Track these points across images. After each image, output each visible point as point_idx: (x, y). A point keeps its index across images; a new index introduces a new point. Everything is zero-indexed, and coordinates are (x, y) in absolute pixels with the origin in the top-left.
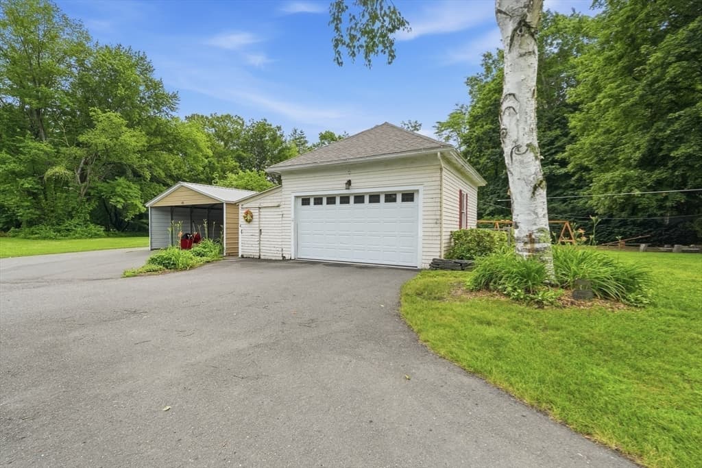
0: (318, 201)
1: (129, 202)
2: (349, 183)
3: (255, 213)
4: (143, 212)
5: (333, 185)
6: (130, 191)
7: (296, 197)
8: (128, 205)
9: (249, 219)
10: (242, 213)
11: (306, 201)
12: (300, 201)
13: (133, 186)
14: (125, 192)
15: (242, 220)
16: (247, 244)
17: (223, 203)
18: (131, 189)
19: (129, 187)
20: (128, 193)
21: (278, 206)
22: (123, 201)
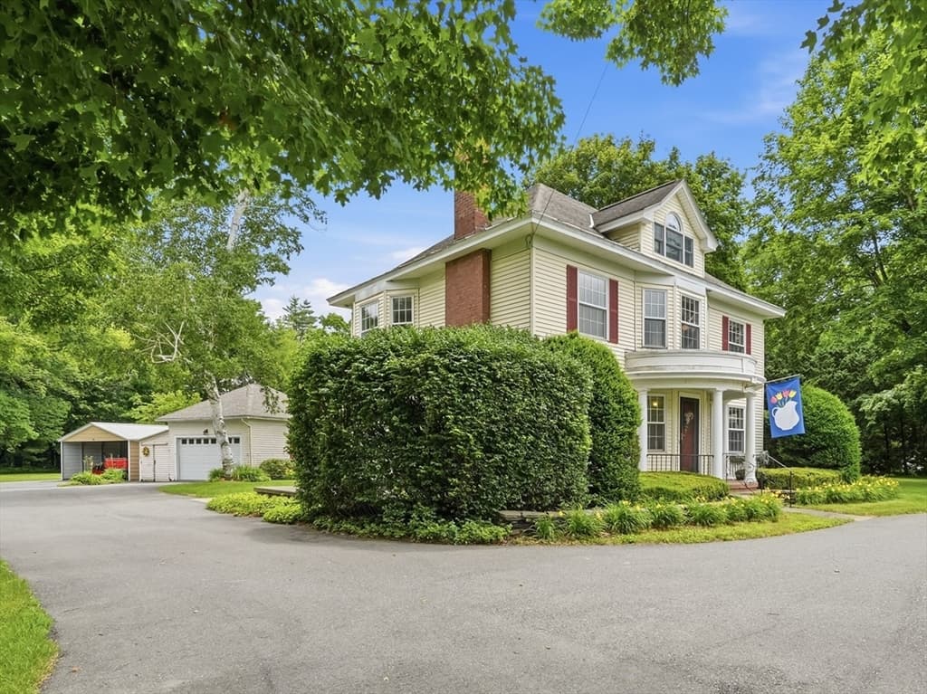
0: (191, 441)
1: (14, 425)
2: (206, 431)
3: (151, 449)
4: (34, 438)
5: (197, 433)
6: (14, 410)
7: (178, 439)
8: (11, 430)
9: (147, 453)
10: (141, 448)
11: (184, 441)
12: (181, 441)
13: (18, 403)
14: (7, 412)
15: (141, 454)
16: (145, 470)
17: (127, 442)
18: (17, 407)
19: (14, 406)
20: (12, 412)
21: (167, 444)
22: (5, 425)
